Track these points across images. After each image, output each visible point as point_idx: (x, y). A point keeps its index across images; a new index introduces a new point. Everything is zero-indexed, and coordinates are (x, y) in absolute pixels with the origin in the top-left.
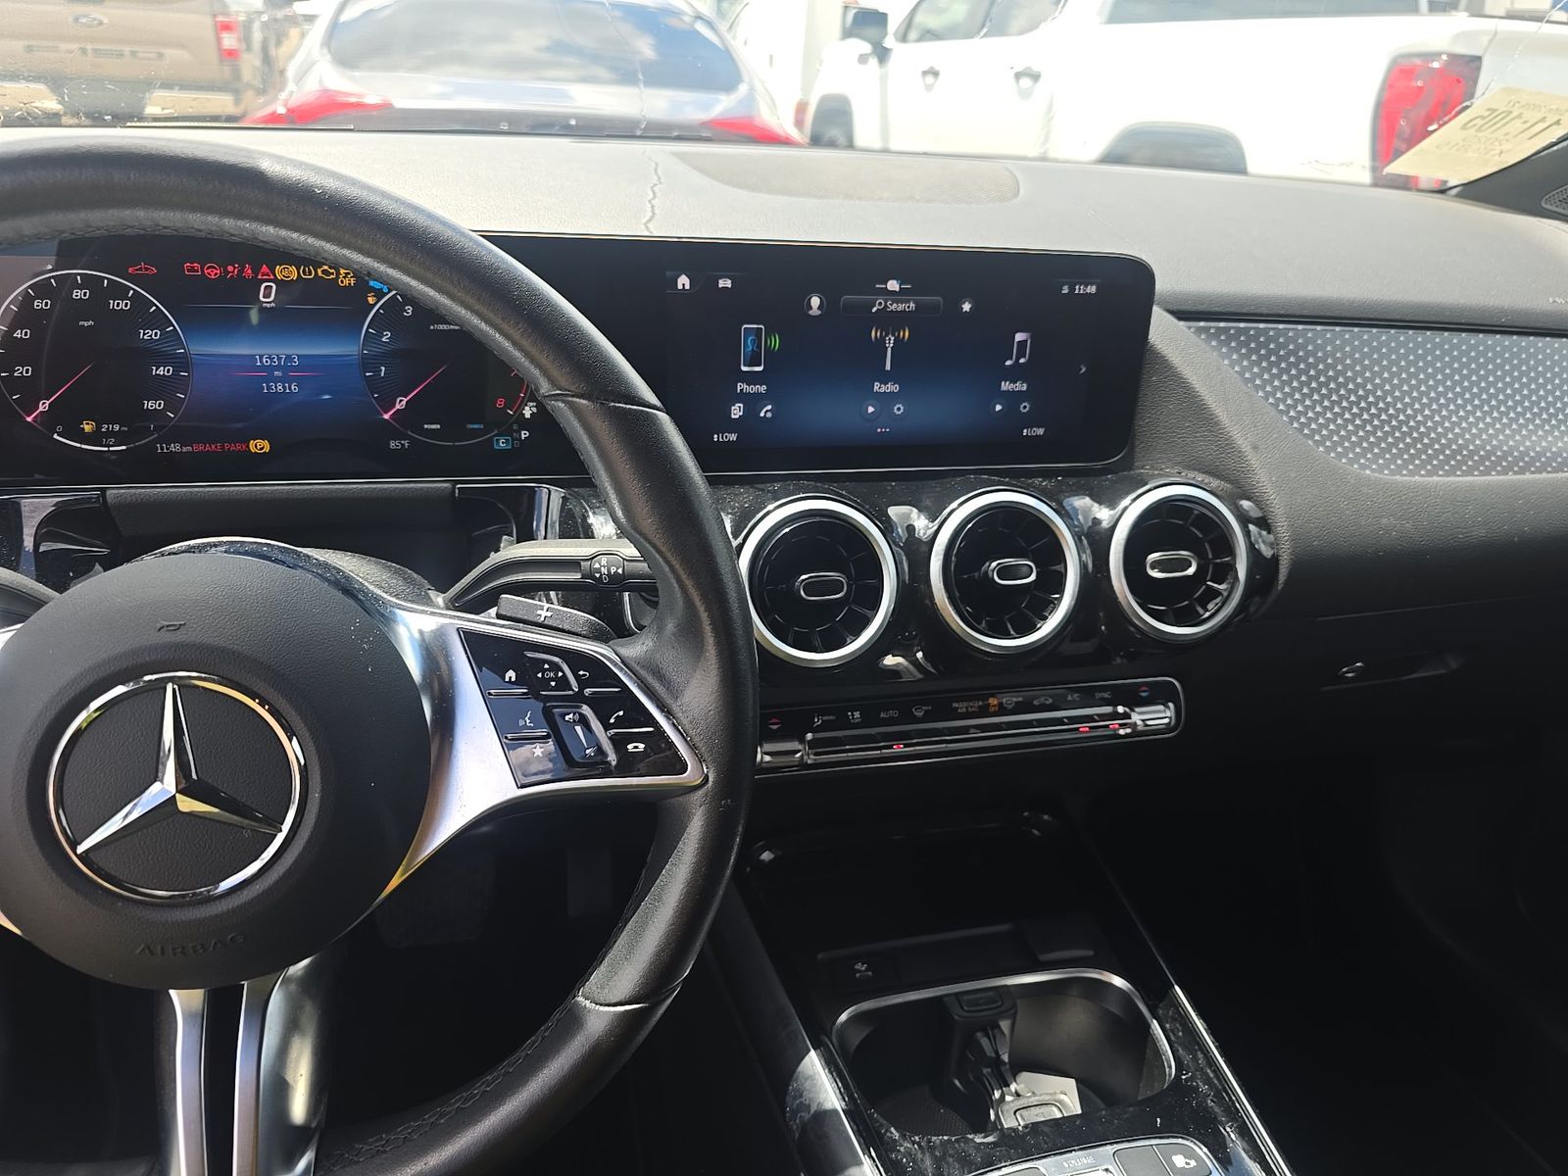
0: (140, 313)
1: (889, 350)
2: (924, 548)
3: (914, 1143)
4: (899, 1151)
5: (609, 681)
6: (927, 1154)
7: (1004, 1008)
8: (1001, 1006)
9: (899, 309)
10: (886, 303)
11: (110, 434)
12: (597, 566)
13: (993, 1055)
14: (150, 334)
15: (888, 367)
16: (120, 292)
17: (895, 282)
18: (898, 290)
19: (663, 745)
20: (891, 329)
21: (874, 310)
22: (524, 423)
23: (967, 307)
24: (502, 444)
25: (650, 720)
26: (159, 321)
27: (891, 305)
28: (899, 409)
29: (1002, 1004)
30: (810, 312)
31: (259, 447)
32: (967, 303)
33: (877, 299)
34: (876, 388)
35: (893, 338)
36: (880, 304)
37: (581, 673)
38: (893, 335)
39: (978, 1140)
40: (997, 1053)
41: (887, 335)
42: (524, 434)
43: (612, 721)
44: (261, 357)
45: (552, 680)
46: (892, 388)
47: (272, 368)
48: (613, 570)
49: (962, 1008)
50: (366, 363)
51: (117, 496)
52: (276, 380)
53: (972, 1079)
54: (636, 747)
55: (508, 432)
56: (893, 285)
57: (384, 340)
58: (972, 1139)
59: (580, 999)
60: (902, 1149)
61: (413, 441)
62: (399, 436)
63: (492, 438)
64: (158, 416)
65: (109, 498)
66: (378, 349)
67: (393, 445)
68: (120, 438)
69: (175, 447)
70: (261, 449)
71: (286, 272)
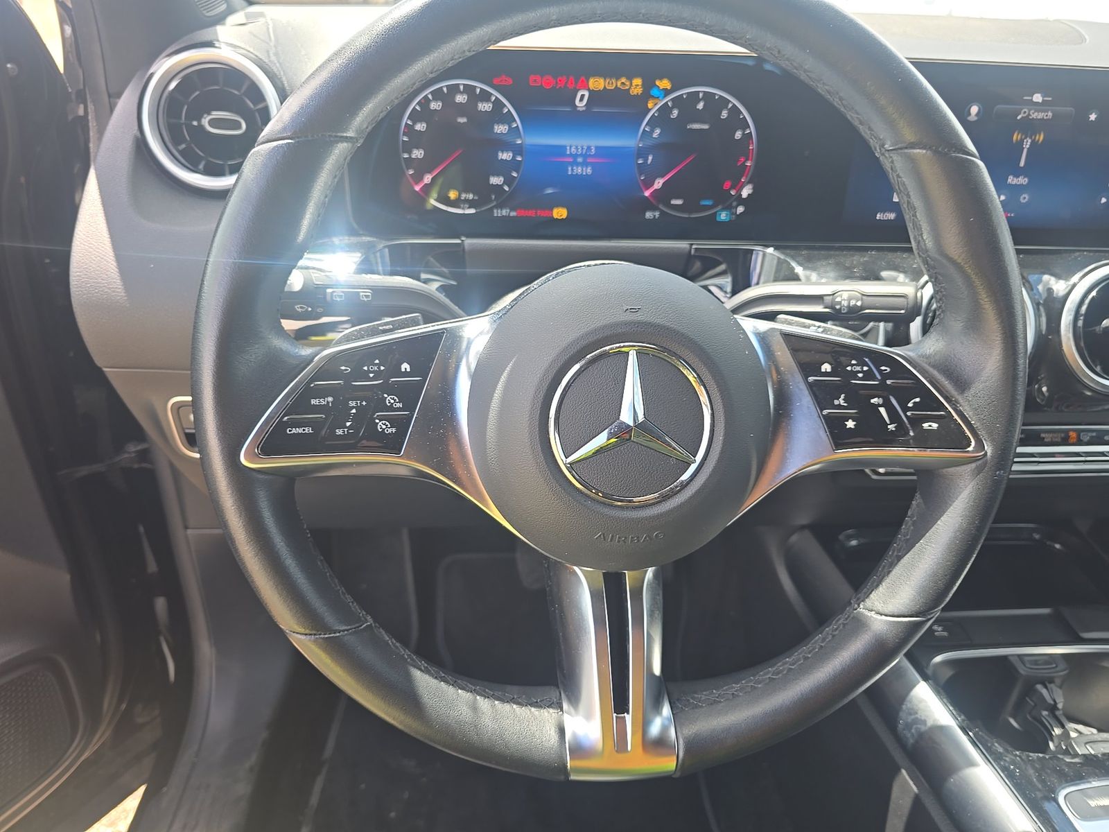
0: (498, 114)
1: (1025, 151)
2: (1058, 306)
3: (1016, 755)
4: (1005, 760)
5: (906, 375)
6: (1029, 765)
7: (1058, 669)
8: (1053, 668)
9: (1039, 117)
10: (1029, 111)
11: (466, 201)
12: (838, 299)
13: (1052, 703)
14: (500, 129)
15: (1022, 164)
16: (485, 96)
17: (1039, 95)
18: (1040, 101)
19: (953, 425)
20: (1029, 133)
21: (1019, 118)
22: (741, 201)
23: (1093, 117)
24: (723, 216)
25: (941, 407)
26: (508, 119)
27: (1033, 113)
28: (1024, 198)
29: (1056, 667)
30: (969, 118)
31: (559, 215)
32: (1094, 114)
33: (1022, 110)
34: (1009, 181)
35: (1030, 141)
36: (1025, 112)
37: (883, 368)
38: (1031, 138)
39: (1068, 760)
40: (1055, 701)
41: (1026, 138)
42: (740, 209)
43: (910, 405)
44: (571, 147)
45: (859, 372)
46: (1023, 180)
47: (576, 156)
48: (853, 303)
49: (1025, 665)
50: (641, 153)
51: (471, 245)
52: (578, 164)
53: (1030, 719)
54: (930, 426)
55: (729, 208)
56: (1038, 98)
57: (654, 136)
58: (1062, 759)
59: (861, 609)
60: (1007, 759)
61: (662, 213)
62: (654, 208)
63: (716, 212)
64: (498, 188)
65: (466, 247)
66: (649, 142)
67: (649, 215)
68: (471, 204)
69: (506, 212)
70: (561, 216)
71: (597, 83)
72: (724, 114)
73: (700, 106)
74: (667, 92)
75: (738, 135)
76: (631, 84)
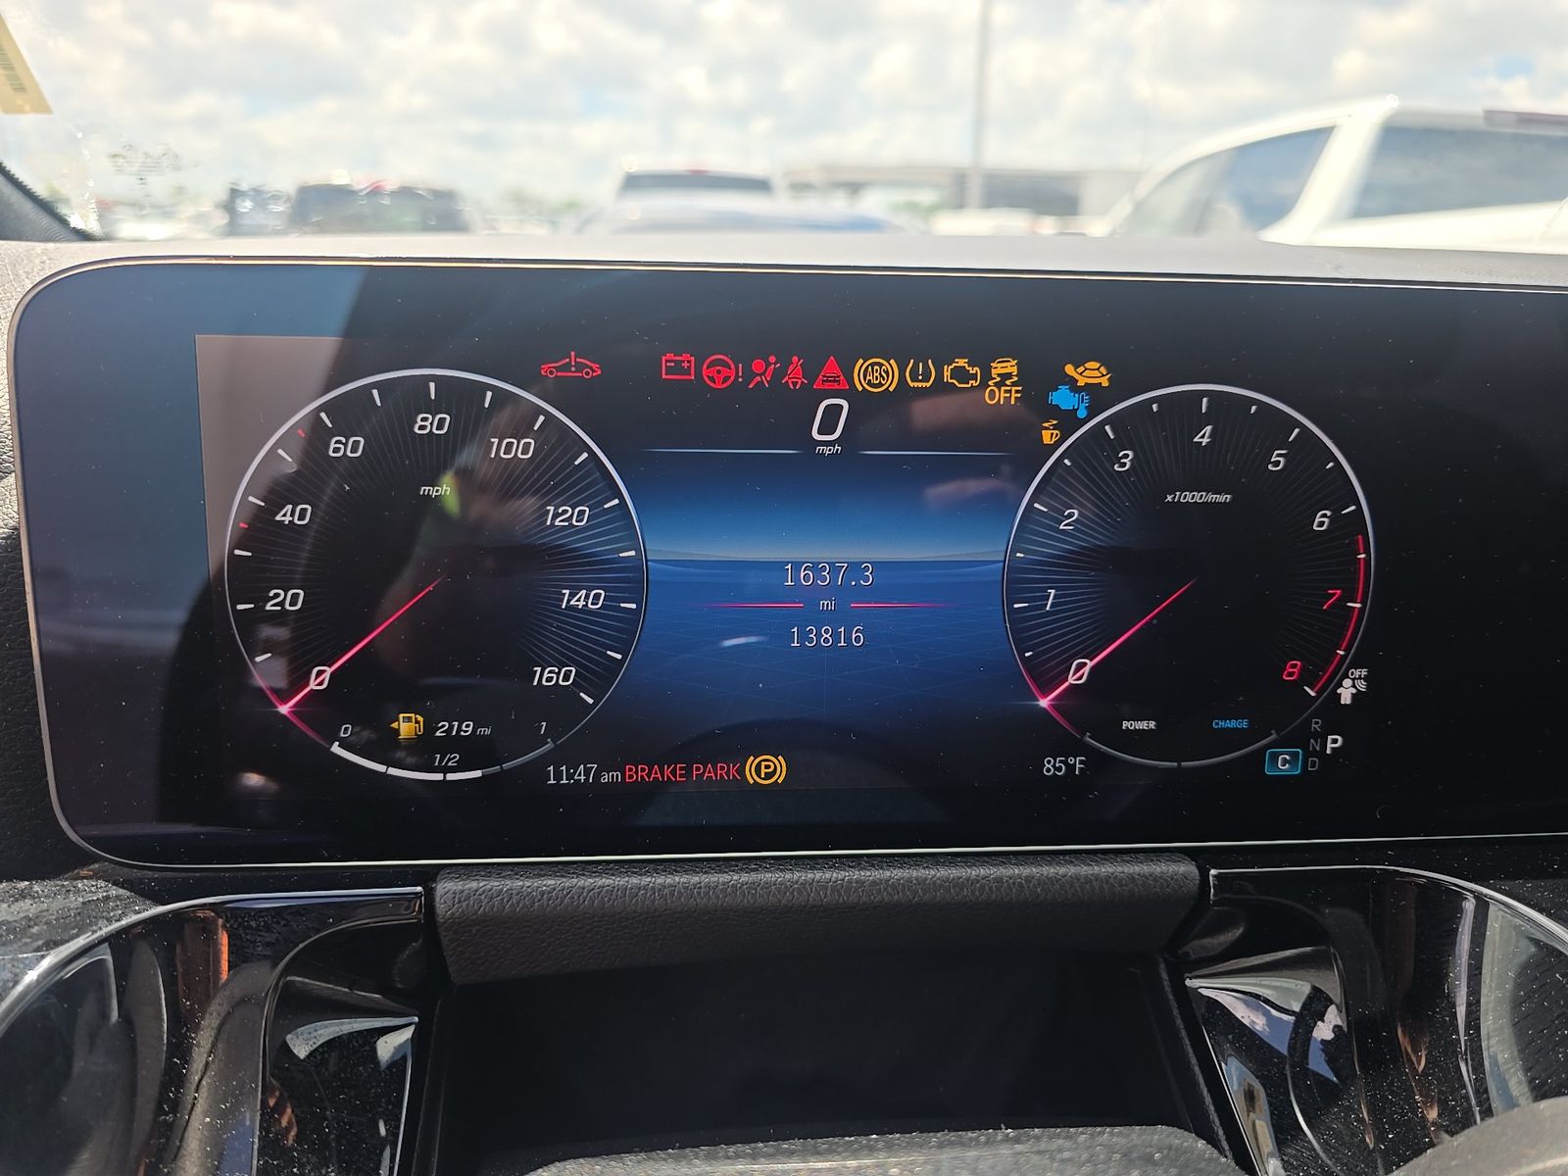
0: (554, 468)
11: (451, 743)
14: (567, 516)
22: (1334, 715)
24: (1283, 764)
31: (764, 772)
42: (1334, 742)
44: (796, 567)
47: (815, 593)
51: (459, 897)
52: (821, 619)
55: (1297, 738)
57: (1062, 527)
61: (1094, 758)
62: (1066, 746)
63: (1262, 751)
64: (560, 701)
65: (441, 907)
66: (1048, 549)
67: (1050, 766)
68: (472, 753)
69: (587, 772)
70: (769, 776)
71: (875, 374)
72: (1278, 459)
73: (1204, 437)
74: (1099, 399)
75: (1321, 521)
76: (987, 376)
